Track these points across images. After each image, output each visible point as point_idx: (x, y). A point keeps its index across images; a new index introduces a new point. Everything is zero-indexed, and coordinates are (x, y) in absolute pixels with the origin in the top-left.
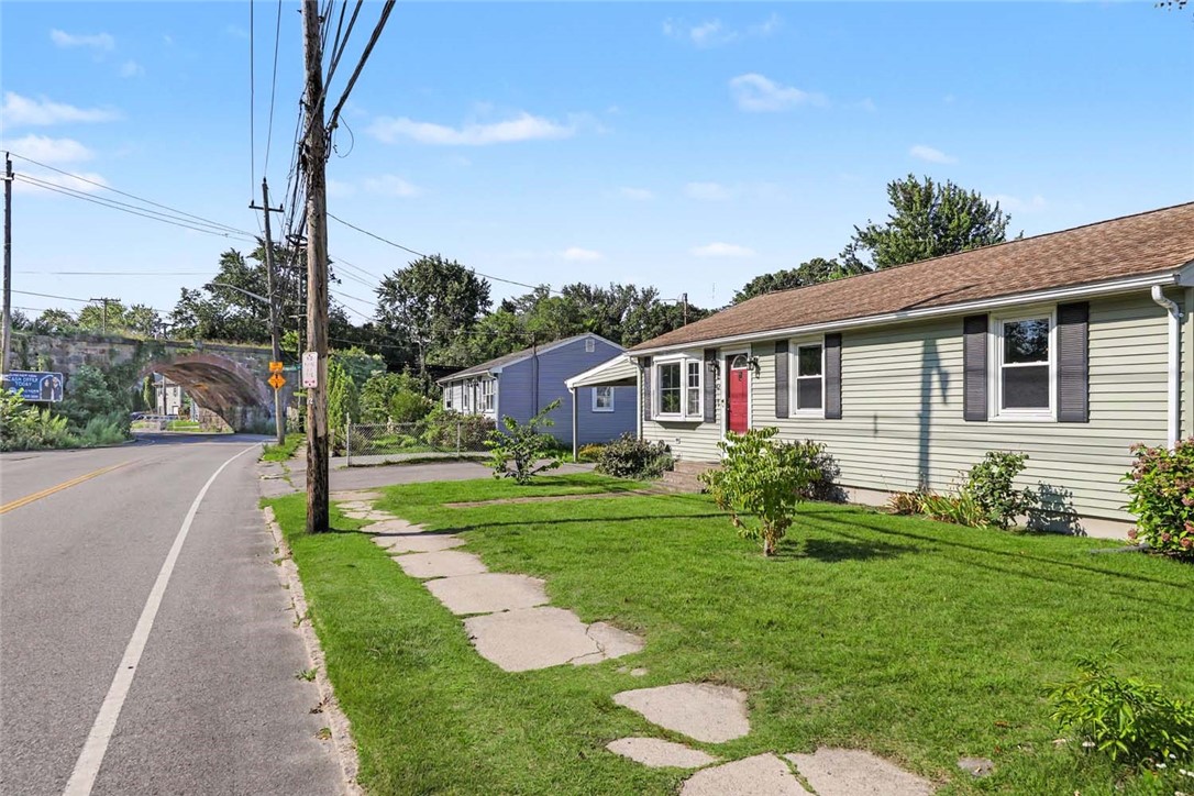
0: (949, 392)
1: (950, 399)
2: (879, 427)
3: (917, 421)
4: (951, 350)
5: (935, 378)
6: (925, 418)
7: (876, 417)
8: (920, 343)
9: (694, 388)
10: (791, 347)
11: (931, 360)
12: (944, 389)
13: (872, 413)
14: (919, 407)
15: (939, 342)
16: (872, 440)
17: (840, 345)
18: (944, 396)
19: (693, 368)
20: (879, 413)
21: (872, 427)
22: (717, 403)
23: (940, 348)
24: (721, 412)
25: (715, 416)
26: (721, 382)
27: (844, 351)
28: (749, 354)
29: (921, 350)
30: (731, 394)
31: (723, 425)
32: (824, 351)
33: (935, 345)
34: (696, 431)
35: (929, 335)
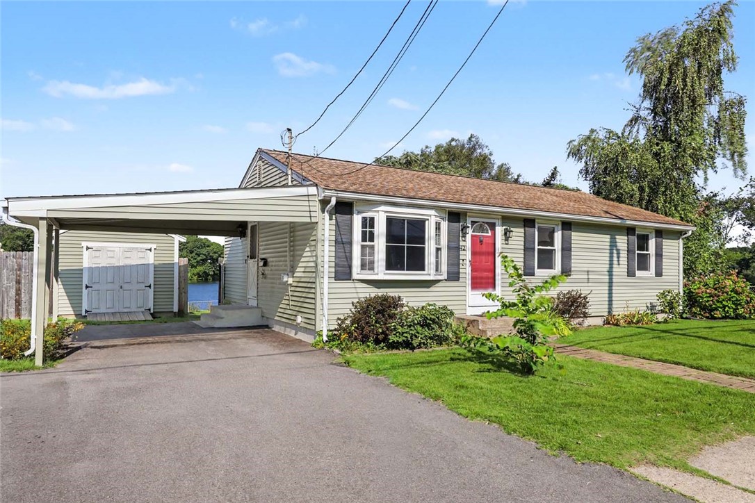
1: (621, 262)
2: (590, 277)
3: (607, 273)
4: (622, 241)
5: (615, 251)
6: (610, 271)
7: (588, 271)
8: (609, 236)
10: (536, 225)
11: (613, 244)
12: (618, 257)
13: (586, 269)
14: (608, 266)
15: (617, 237)
16: (586, 285)
17: (571, 230)
18: (618, 261)
20: (590, 269)
21: (586, 277)
22: (461, 261)
23: (617, 240)
24: (466, 270)
25: (459, 273)
26: (467, 243)
27: (573, 233)
28: (497, 224)
29: (608, 240)
30: (473, 253)
31: (469, 282)
32: (560, 232)
33: (615, 238)
34: (431, 289)
35: (612, 233)
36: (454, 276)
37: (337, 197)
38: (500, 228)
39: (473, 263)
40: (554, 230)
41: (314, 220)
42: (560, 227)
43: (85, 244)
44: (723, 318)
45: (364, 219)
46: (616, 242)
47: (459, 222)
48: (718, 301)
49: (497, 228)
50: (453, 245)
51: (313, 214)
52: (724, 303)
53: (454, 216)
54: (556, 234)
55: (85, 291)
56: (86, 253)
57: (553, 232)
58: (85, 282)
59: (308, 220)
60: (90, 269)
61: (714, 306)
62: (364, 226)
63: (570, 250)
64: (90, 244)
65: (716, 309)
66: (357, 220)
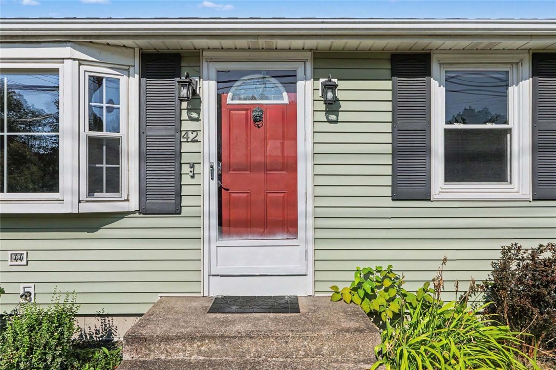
9: (104, 134)
10: (435, 68)
22: (186, 169)
24: (202, 188)
26: (205, 126)
28: (300, 73)
31: (210, 218)
32: (526, 85)
34: (101, 232)
36: (166, 202)
38: (310, 83)
40: (507, 80)
42: (527, 68)
47: (179, 76)
49: (300, 84)
50: (157, 131)
54: (512, 91)
57: (504, 84)
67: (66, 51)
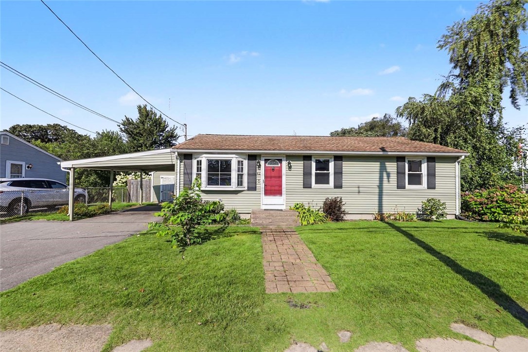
0: (390, 180)
3: (377, 187)
5: (385, 175)
6: (380, 187)
7: (359, 187)
8: (379, 163)
9: (240, 173)
10: (313, 159)
11: (383, 169)
12: (388, 176)
14: (378, 182)
17: (342, 161)
19: (240, 163)
20: (361, 184)
22: (257, 181)
23: (387, 166)
24: (261, 185)
25: (256, 187)
26: (262, 171)
27: (343, 163)
28: (283, 160)
29: (379, 166)
30: (266, 177)
31: (263, 192)
33: (385, 164)
34: (238, 195)
35: (383, 161)
36: (252, 188)
37: (178, 152)
38: (285, 162)
39: (265, 182)
41: (173, 163)
42: (333, 159)
43: (161, 176)
44: (491, 221)
45: (198, 161)
46: (386, 167)
47: (256, 160)
48: (486, 208)
49: (283, 162)
50: (251, 172)
51: (173, 160)
52: (492, 210)
53: (252, 157)
54: (330, 163)
55: (161, 193)
56: (161, 179)
57: (328, 161)
58: (161, 190)
59: (171, 163)
60: (163, 185)
61: (482, 212)
62: (198, 165)
63: (342, 173)
64: (163, 176)
65: (485, 214)
66: (195, 162)
67: (234, 156)
